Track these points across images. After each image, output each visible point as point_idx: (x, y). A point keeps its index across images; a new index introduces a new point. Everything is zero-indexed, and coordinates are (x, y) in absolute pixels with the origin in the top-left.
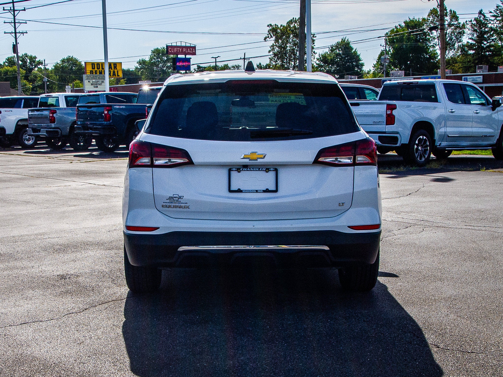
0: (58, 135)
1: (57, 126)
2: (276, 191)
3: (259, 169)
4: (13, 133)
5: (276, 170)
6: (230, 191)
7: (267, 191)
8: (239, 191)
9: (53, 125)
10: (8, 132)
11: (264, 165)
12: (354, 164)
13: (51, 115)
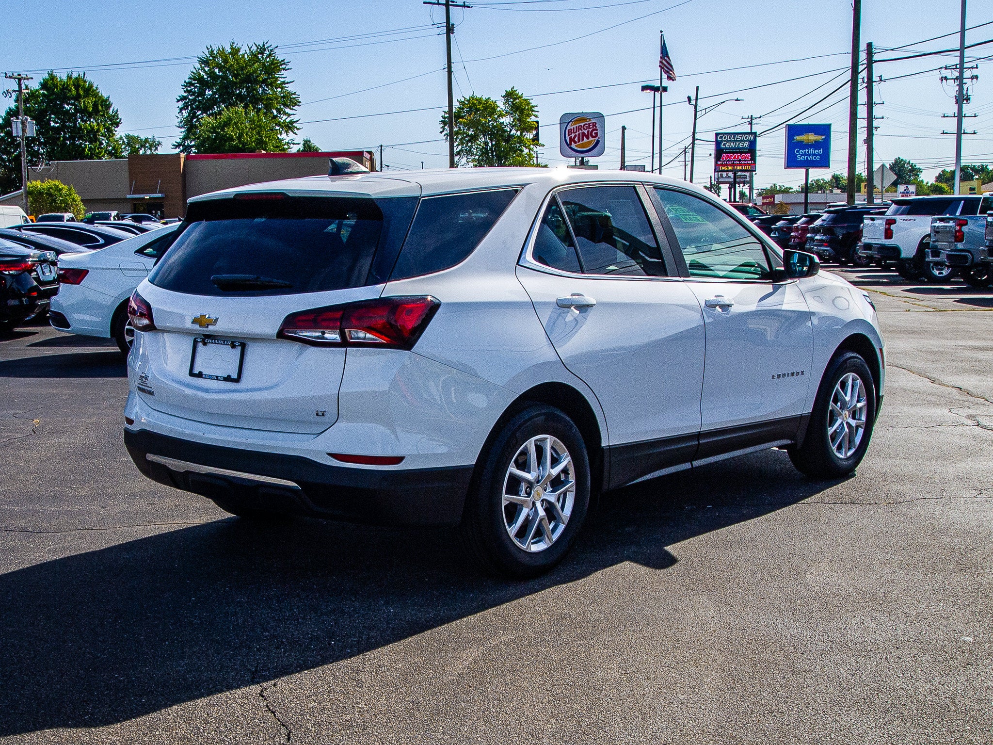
0: (967, 262)
1: (968, 247)
2: (237, 380)
3: (224, 342)
4: (914, 256)
5: (243, 346)
6: (191, 374)
7: (228, 379)
8: (200, 375)
9: (960, 246)
10: (903, 255)
11: (230, 337)
12: (344, 343)
13: (957, 228)
